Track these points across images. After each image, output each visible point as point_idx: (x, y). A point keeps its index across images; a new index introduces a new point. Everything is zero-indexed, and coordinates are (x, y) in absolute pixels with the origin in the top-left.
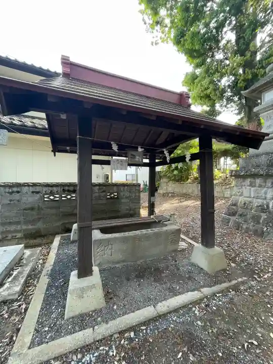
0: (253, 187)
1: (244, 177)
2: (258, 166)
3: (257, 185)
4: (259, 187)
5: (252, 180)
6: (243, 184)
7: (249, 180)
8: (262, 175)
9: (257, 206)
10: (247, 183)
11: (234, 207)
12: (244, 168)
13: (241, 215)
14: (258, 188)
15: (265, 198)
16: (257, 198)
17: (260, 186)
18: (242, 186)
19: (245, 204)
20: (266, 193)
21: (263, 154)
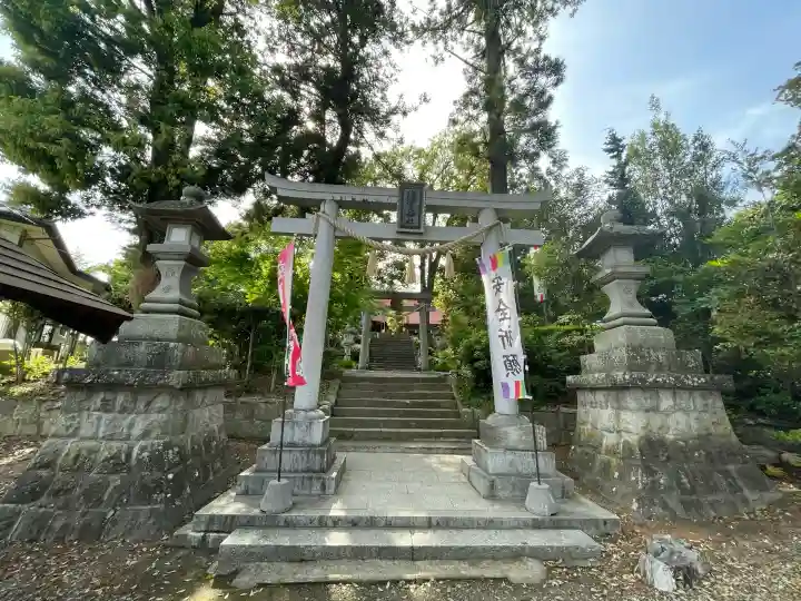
0: (106, 411)
1: (91, 389)
2: (129, 364)
3: (118, 408)
4: (120, 412)
5: (109, 396)
6: (86, 404)
7: (102, 396)
8: (132, 385)
9: (107, 459)
10: (95, 403)
11: (44, 473)
12: (98, 365)
13: (56, 493)
14: (118, 415)
15: (128, 437)
16: (110, 438)
17: (123, 410)
18: (80, 410)
19: (77, 457)
20: (131, 426)
21: (145, 339)
